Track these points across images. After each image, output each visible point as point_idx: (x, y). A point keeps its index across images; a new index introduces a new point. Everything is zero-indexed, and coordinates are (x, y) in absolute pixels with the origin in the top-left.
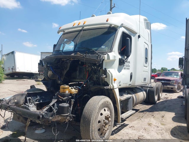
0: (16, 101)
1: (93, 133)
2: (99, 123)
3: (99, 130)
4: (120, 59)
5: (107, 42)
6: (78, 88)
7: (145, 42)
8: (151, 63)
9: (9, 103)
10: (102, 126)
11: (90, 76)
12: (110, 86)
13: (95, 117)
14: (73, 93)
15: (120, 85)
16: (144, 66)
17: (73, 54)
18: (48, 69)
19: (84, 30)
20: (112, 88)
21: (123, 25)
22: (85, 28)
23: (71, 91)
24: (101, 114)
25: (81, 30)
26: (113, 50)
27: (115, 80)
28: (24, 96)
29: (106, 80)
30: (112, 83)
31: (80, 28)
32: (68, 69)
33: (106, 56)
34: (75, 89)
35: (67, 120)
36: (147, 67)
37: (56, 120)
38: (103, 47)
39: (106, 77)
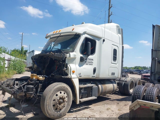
0: (8, 83)
1: (47, 106)
2: (54, 101)
3: (54, 106)
4: (81, 57)
5: (72, 45)
6: (45, 76)
7: (113, 45)
8: (122, 61)
9: (3, 84)
10: (56, 103)
11: (59, 69)
12: (69, 76)
13: (49, 96)
14: (40, 80)
15: (80, 76)
16: (112, 63)
17: (48, 53)
18: (34, 63)
19: (61, 36)
20: (70, 77)
21: (86, 33)
22: (62, 34)
23: (39, 78)
24: (57, 95)
25: (58, 37)
26: (75, 51)
27: (73, 72)
28: (14, 80)
29: (66, 71)
30: (70, 74)
31: (59, 35)
32: (48, 64)
33: (68, 55)
34: (42, 77)
35: (32, 96)
36: (116, 64)
37: (21, 95)
38: (68, 48)
39: (67, 70)
